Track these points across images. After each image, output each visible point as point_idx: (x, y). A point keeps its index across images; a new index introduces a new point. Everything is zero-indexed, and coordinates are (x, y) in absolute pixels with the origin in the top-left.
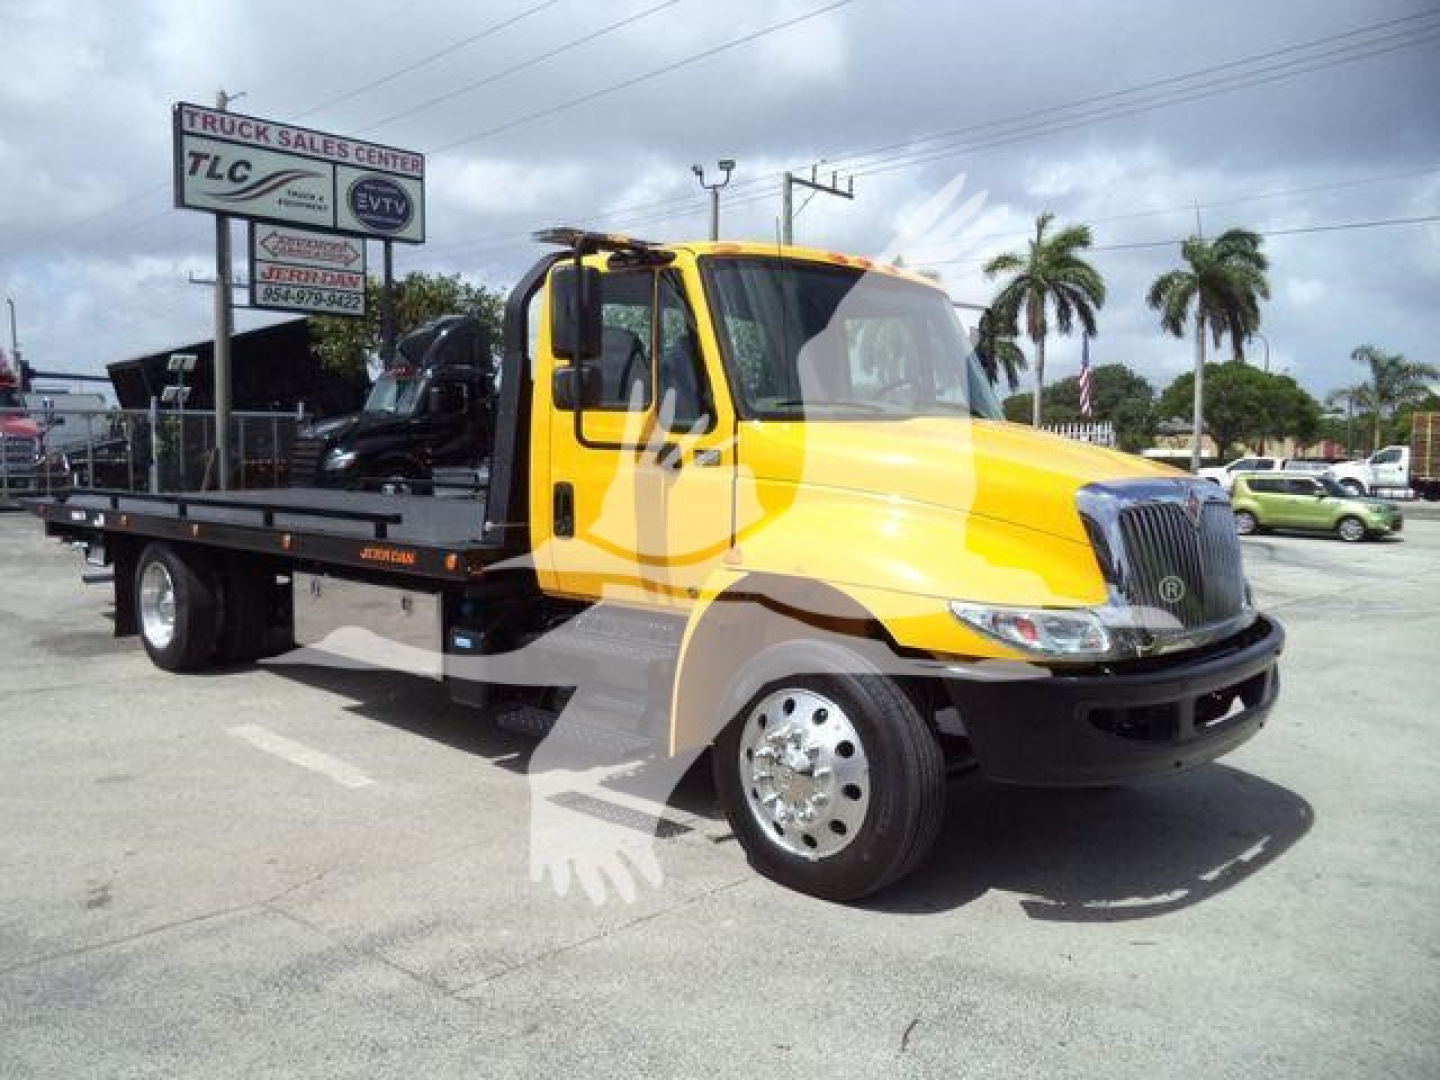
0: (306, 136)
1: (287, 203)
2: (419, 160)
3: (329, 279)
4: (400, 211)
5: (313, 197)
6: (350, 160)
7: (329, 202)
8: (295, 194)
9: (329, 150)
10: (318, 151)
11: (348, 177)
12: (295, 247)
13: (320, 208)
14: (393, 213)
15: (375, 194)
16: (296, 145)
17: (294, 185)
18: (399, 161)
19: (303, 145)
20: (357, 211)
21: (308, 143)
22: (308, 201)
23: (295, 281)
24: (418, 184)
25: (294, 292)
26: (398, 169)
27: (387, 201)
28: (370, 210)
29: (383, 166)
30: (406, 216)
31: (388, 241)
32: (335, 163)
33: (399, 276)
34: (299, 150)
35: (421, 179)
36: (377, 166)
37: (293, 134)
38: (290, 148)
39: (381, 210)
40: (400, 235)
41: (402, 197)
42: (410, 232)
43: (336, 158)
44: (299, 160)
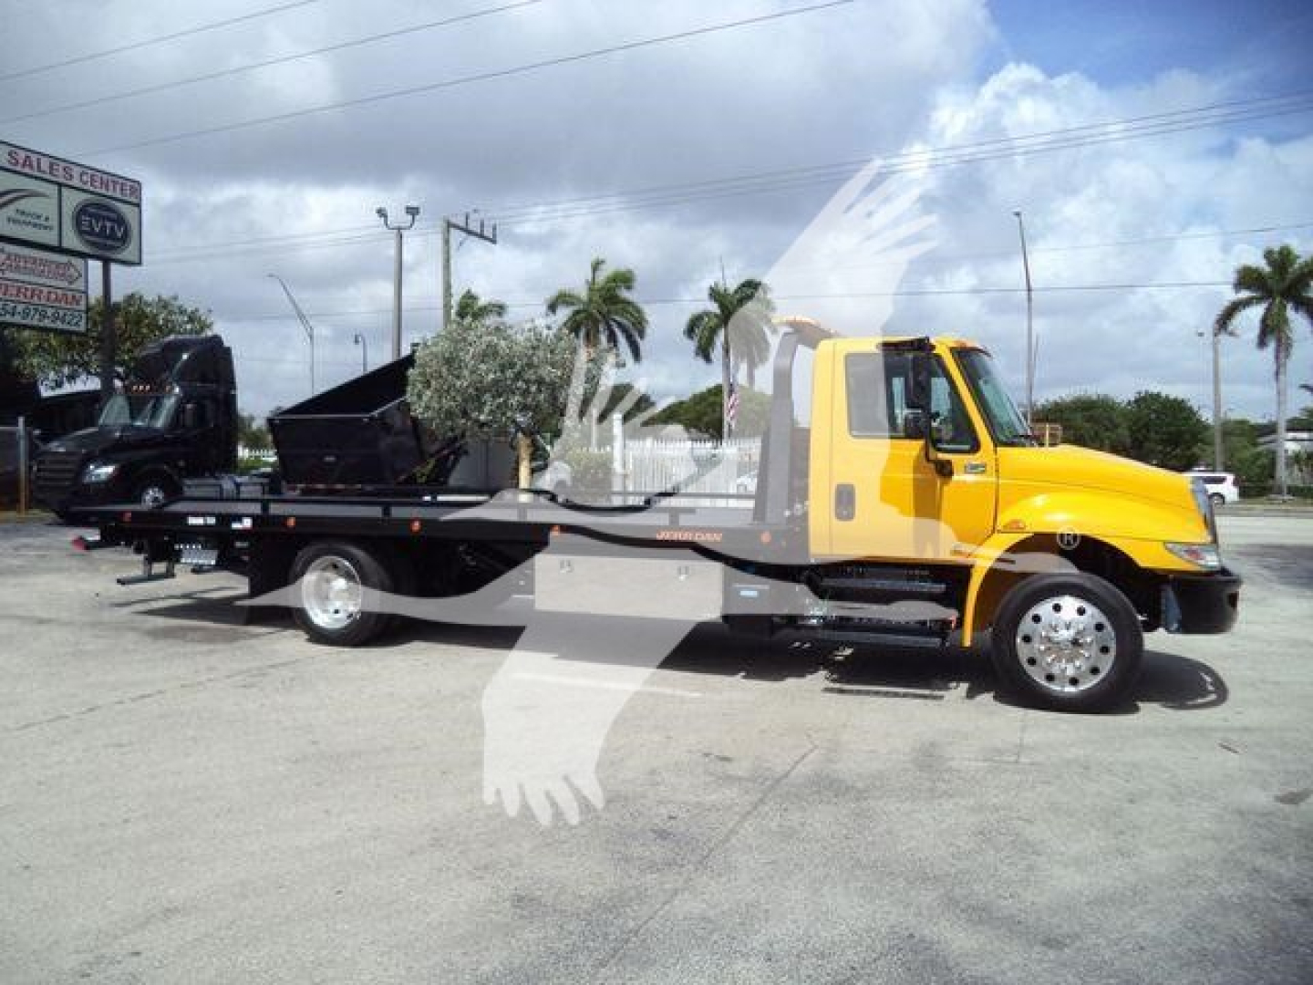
0: (34, 158)
1: (15, 221)
2: (136, 187)
3: (53, 296)
4: (119, 235)
5: (39, 217)
6: (76, 182)
7: (55, 223)
8: (23, 213)
9: (57, 173)
10: (44, 172)
11: (72, 200)
12: (22, 264)
13: (46, 228)
14: (112, 236)
15: (98, 218)
16: (24, 165)
17: (22, 205)
18: (118, 187)
19: (31, 166)
20: (81, 232)
21: (35, 164)
22: (37, 221)
23: (22, 298)
24: (136, 209)
25: (20, 308)
26: (118, 195)
27: (108, 224)
28: (91, 233)
29: (103, 191)
30: (125, 239)
31: (107, 262)
32: (60, 185)
33: (117, 296)
34: (27, 170)
35: (138, 205)
36: (98, 190)
37: (22, 155)
38: (18, 168)
39: (102, 234)
40: (119, 256)
41: (121, 221)
42: (128, 253)
43: (61, 180)
44: (27, 180)
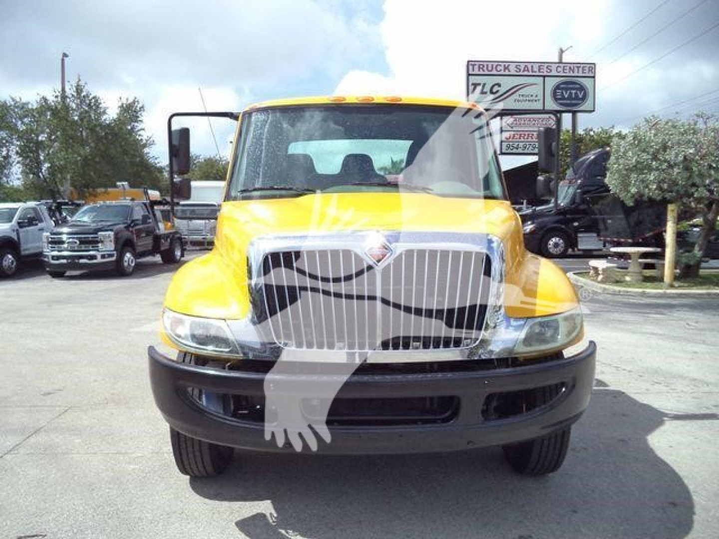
0: (529, 66)
1: (519, 101)
2: (592, 67)
4: (580, 96)
5: (532, 96)
6: (554, 73)
7: (541, 97)
8: (523, 96)
9: (539, 71)
10: (535, 72)
11: (551, 83)
12: (523, 122)
13: (536, 101)
14: (577, 98)
15: (566, 89)
16: (524, 71)
17: (521, 92)
18: (580, 69)
19: (528, 71)
20: (556, 99)
21: (530, 68)
22: (531, 99)
23: (522, 139)
24: (592, 79)
25: (521, 145)
26: (581, 74)
27: (574, 92)
28: (563, 98)
29: (571, 74)
30: (584, 98)
31: (574, 113)
32: (544, 77)
33: (580, 131)
34: (526, 73)
35: (594, 77)
36: (568, 74)
37: (523, 66)
38: (521, 73)
39: (570, 98)
40: (581, 108)
41: (582, 88)
42: (587, 106)
43: (545, 74)
44: (526, 78)
